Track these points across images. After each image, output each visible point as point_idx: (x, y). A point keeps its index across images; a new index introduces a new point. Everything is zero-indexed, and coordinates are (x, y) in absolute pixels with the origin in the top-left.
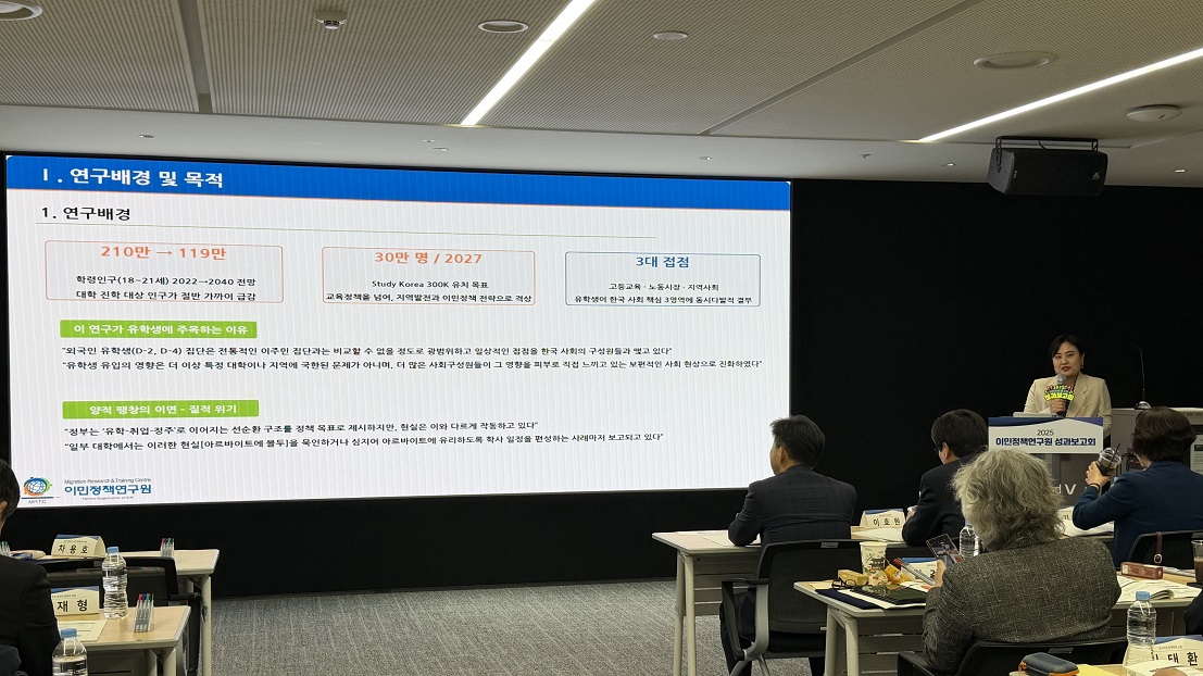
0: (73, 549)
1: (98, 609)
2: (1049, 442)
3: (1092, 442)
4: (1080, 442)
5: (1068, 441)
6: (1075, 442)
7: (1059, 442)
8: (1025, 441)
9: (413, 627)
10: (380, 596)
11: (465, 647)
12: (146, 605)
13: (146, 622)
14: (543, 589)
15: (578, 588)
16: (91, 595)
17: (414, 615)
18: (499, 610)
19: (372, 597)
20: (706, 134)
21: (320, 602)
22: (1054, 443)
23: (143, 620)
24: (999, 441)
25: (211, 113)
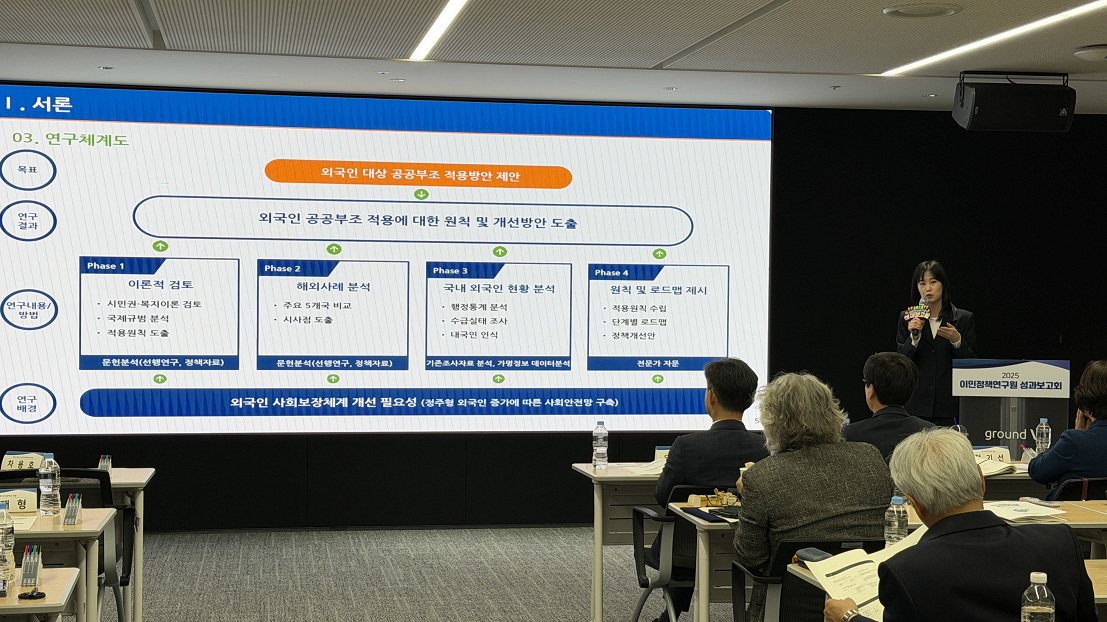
0: (21, 464)
1: (36, 509)
2: (1014, 385)
3: (1058, 386)
4: (1046, 386)
5: (1034, 385)
6: (1041, 386)
7: (1024, 385)
8: (989, 384)
9: (361, 562)
10: (335, 533)
11: (407, 579)
12: (75, 503)
13: (74, 517)
14: (503, 531)
15: (539, 532)
16: (30, 496)
17: (364, 551)
18: (452, 549)
19: (326, 534)
20: (659, 67)
21: (273, 537)
22: (1019, 386)
23: (71, 516)
24: (964, 384)
25: (165, 49)
